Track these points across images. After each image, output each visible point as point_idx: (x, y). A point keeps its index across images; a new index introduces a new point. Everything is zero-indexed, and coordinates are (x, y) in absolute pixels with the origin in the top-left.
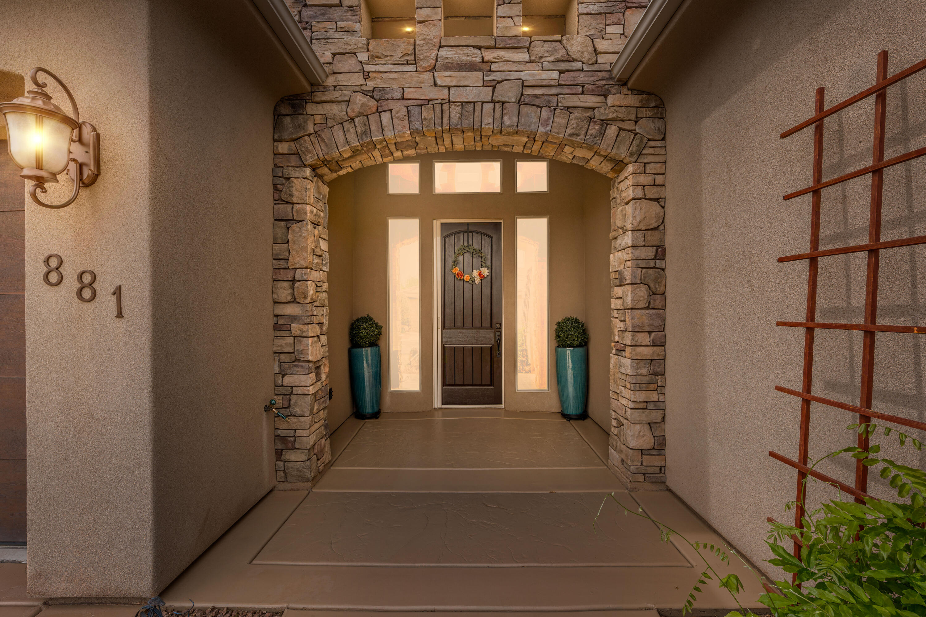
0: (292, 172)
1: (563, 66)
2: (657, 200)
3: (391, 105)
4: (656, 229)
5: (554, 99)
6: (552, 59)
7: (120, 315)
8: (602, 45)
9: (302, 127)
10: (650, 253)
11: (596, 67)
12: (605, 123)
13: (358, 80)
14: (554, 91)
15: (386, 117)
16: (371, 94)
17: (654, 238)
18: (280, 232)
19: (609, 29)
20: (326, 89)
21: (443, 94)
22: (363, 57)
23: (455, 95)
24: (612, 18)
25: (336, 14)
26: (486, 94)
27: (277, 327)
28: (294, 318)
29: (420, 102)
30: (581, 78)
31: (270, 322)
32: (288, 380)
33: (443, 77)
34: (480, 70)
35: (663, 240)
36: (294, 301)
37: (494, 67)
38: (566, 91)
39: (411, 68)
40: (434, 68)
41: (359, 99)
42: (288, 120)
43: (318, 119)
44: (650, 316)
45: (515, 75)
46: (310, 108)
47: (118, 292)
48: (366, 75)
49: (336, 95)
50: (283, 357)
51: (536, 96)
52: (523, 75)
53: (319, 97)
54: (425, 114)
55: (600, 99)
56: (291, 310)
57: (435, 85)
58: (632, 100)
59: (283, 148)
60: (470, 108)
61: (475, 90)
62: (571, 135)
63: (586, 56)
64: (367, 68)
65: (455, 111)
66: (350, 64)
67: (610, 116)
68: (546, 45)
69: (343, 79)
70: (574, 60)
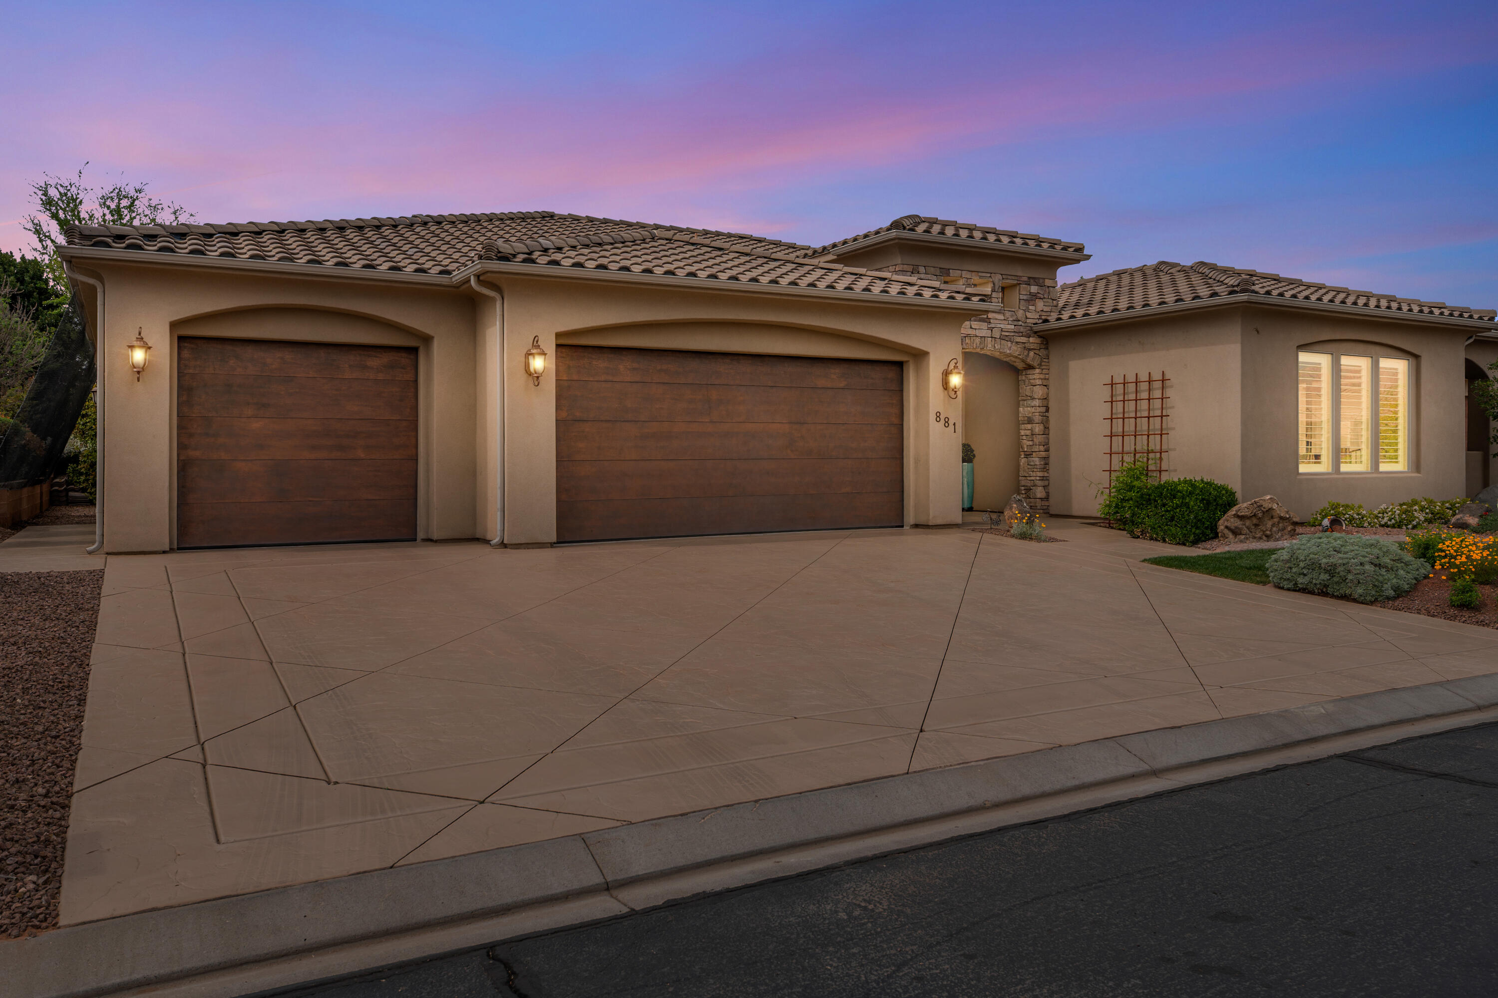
1: (1016, 323)
2: (1045, 386)
4: (1045, 399)
5: (1012, 337)
6: (1011, 319)
7: (955, 432)
8: (1029, 315)
10: (1044, 409)
11: (1026, 325)
12: (1030, 350)
14: (1012, 334)
17: (1045, 403)
19: (1030, 307)
21: (974, 332)
23: (978, 333)
24: (1031, 303)
26: (988, 333)
29: (965, 335)
30: (1022, 329)
34: (986, 322)
35: (1048, 404)
37: (991, 321)
38: (1017, 335)
44: (1044, 437)
45: (999, 326)
47: (954, 424)
51: (1006, 336)
52: (1002, 326)
54: (967, 341)
55: (1027, 339)
57: (971, 328)
58: (1038, 340)
60: (983, 339)
61: (985, 331)
62: (1018, 355)
63: (1023, 319)
65: (978, 340)
67: (1032, 347)
68: (1010, 312)
70: (1019, 321)
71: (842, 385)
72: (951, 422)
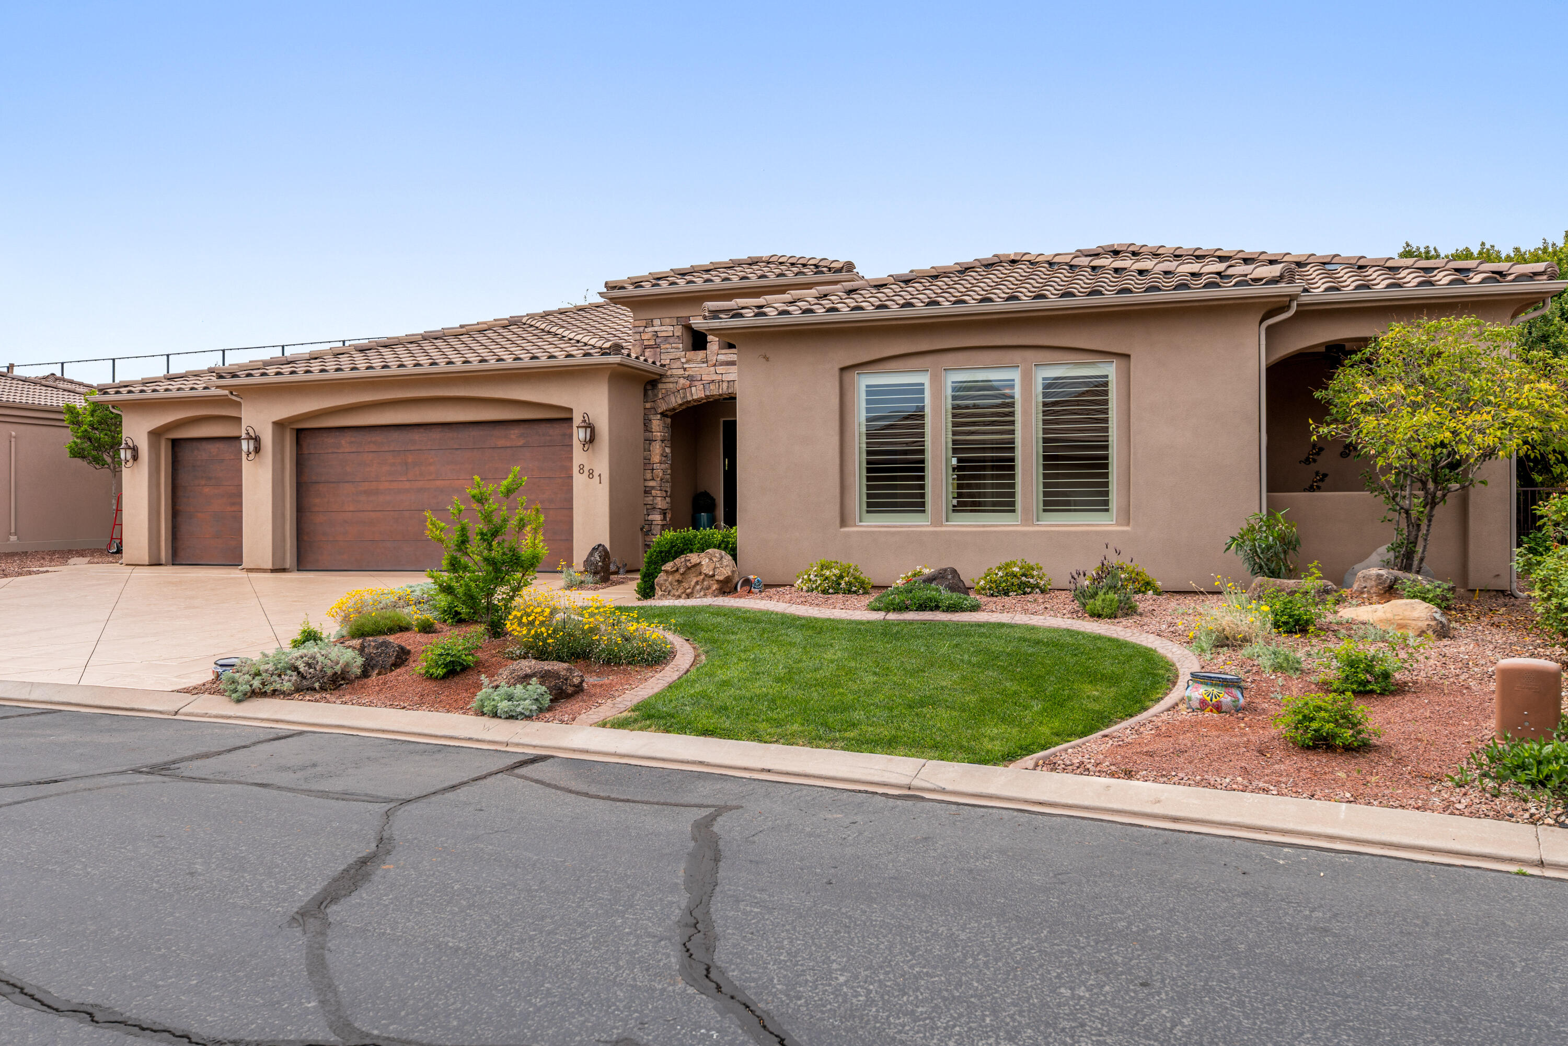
0: (652, 417)
3: (696, 383)
7: (600, 483)
9: (656, 395)
13: (681, 372)
15: (693, 389)
16: (687, 378)
18: (647, 447)
20: (667, 377)
21: (719, 377)
22: (683, 360)
23: (725, 378)
25: (671, 340)
27: (646, 492)
28: (653, 488)
29: (709, 382)
31: (643, 489)
32: (650, 517)
33: (720, 369)
36: (653, 479)
39: (705, 365)
40: (715, 365)
41: (682, 381)
42: (650, 392)
43: (664, 391)
46: (660, 386)
47: (600, 475)
48: (685, 369)
49: (672, 379)
50: (648, 507)
53: (664, 380)
54: (711, 387)
56: (652, 484)
57: (716, 373)
59: (648, 405)
60: (732, 383)
61: (734, 375)
64: (685, 366)
65: (725, 385)
66: (678, 364)
69: (675, 372)
71: (521, 443)
72: (596, 474)
